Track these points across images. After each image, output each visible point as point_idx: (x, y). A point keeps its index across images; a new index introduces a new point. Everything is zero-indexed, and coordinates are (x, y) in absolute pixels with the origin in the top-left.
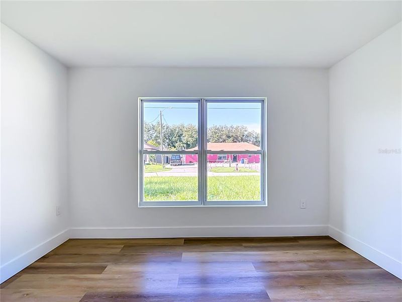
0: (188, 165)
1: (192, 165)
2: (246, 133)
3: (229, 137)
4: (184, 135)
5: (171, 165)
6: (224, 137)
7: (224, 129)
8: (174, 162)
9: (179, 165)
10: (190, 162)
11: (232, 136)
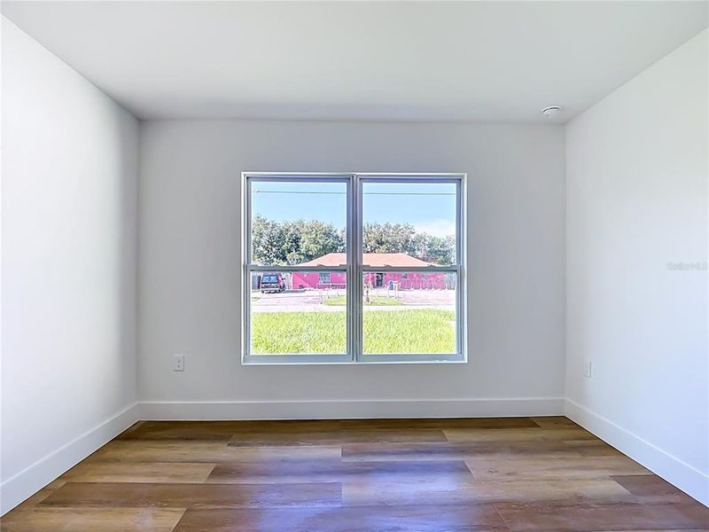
0: (292, 292)
1: (302, 291)
2: (413, 237)
3: (381, 243)
4: (302, 240)
5: (263, 292)
6: (373, 243)
7: (373, 229)
8: (267, 287)
9: (275, 292)
10: (302, 287)
11: (388, 242)
